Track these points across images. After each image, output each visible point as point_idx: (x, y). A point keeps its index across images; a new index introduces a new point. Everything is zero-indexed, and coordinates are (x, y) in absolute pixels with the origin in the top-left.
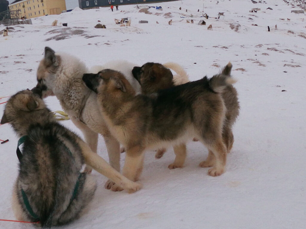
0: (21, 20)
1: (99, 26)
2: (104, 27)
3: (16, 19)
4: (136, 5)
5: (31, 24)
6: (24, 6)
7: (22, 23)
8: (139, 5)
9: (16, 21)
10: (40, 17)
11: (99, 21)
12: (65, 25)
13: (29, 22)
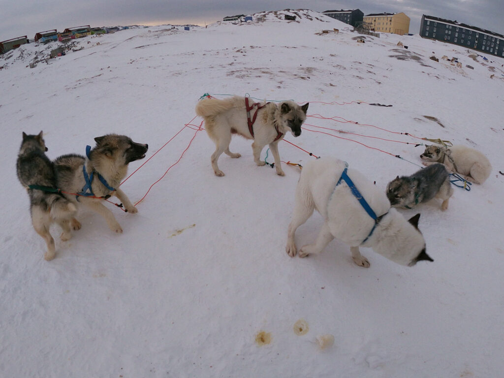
0: (371, 31)
1: (433, 58)
2: (437, 60)
3: (367, 29)
4: (467, 49)
5: (379, 37)
6: (375, 21)
7: (372, 34)
8: (470, 50)
9: (367, 31)
10: (386, 33)
11: (433, 53)
12: (406, 47)
13: (377, 35)
